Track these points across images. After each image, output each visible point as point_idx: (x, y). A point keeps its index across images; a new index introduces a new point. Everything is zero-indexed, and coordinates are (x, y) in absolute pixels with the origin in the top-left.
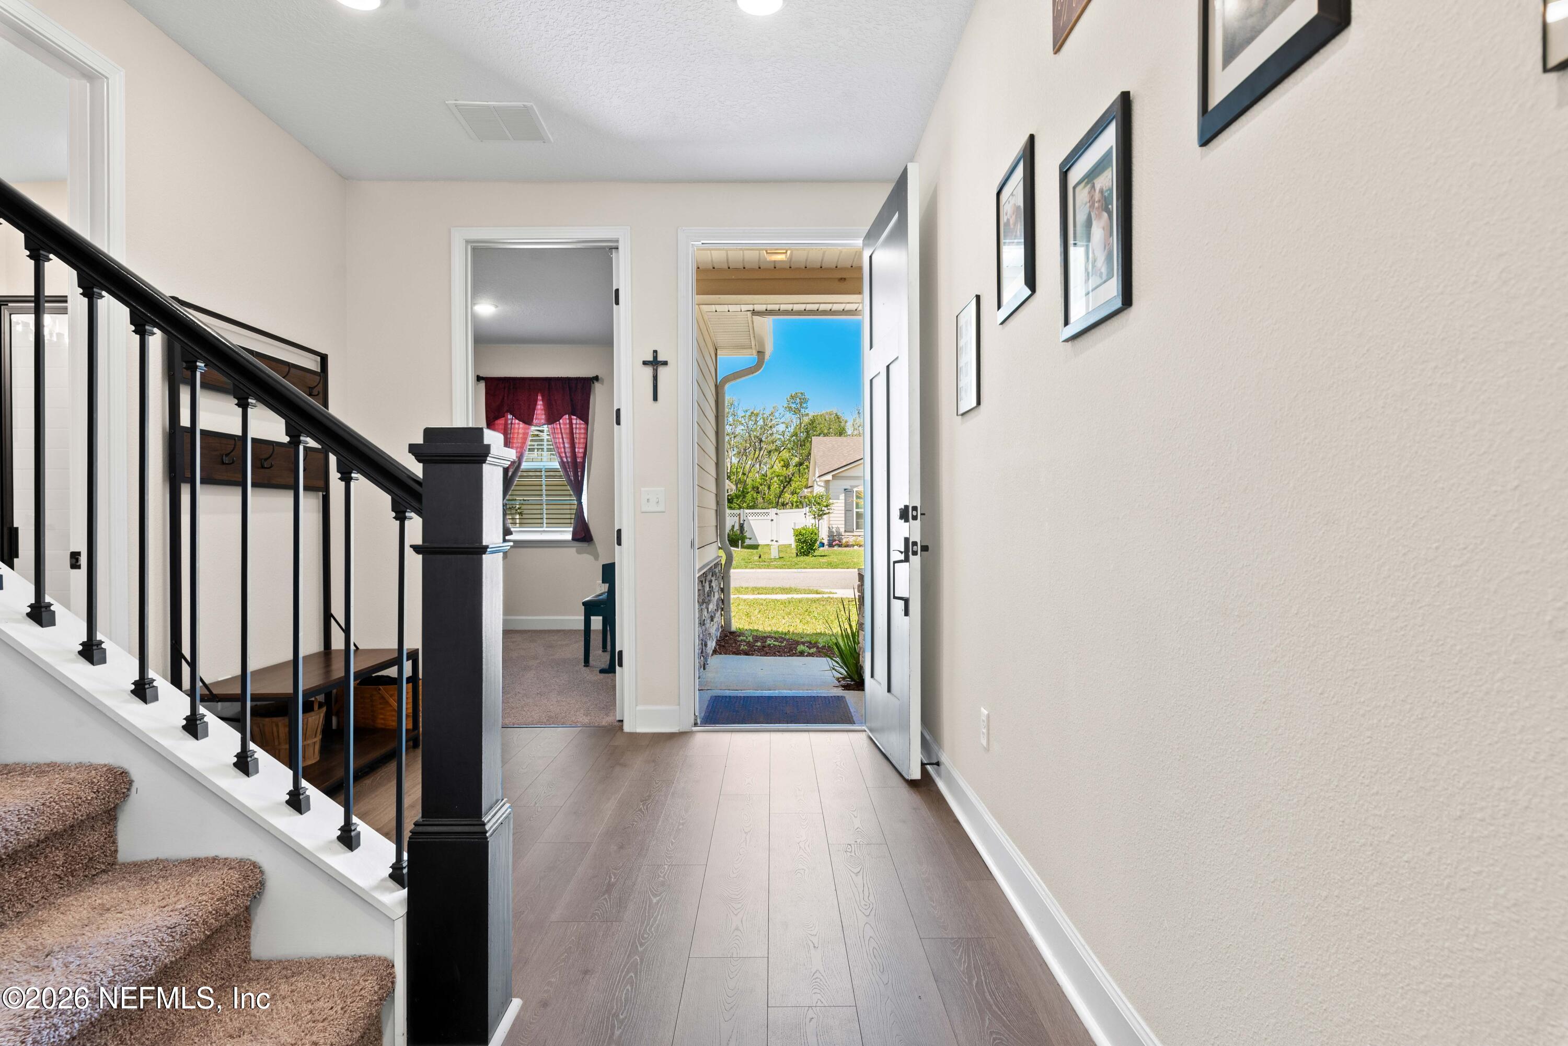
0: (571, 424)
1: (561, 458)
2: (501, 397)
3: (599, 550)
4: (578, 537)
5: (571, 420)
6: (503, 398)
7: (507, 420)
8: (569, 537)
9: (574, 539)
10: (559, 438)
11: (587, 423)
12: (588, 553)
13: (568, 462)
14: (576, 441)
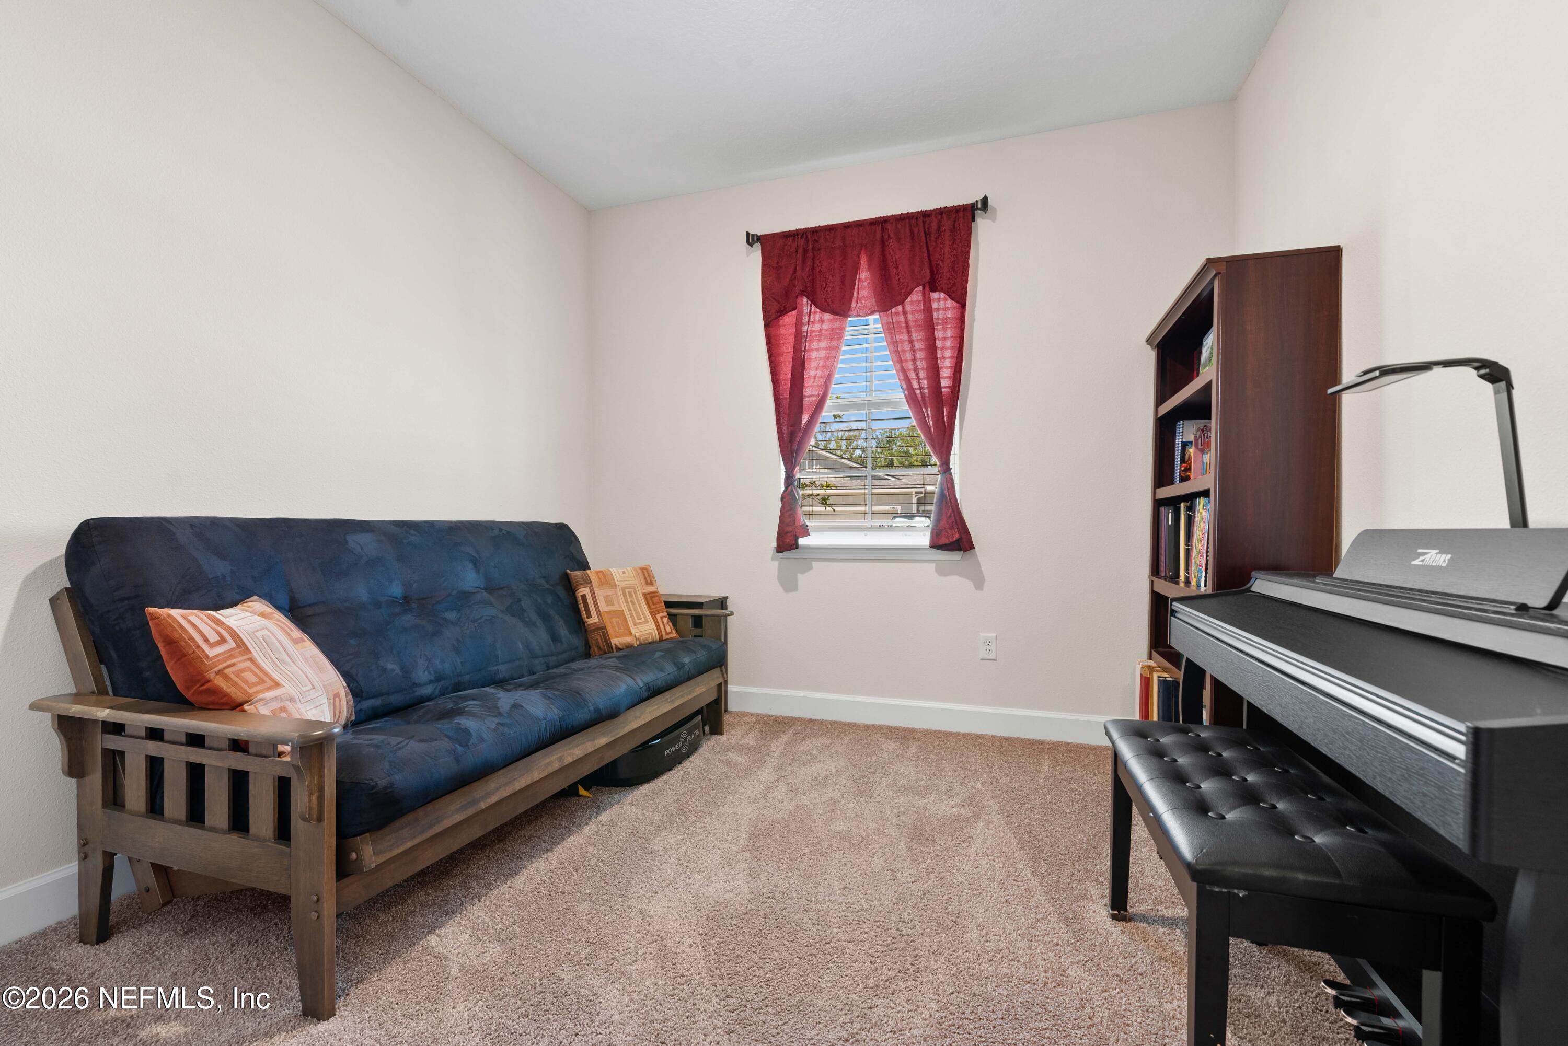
0: (928, 310)
1: (908, 380)
2: (791, 271)
3: (984, 567)
4: (944, 541)
5: (927, 302)
6: (795, 272)
7: (800, 316)
8: (924, 540)
9: (935, 545)
10: (902, 342)
11: (962, 303)
12: (960, 575)
13: (923, 395)
14: (939, 344)
